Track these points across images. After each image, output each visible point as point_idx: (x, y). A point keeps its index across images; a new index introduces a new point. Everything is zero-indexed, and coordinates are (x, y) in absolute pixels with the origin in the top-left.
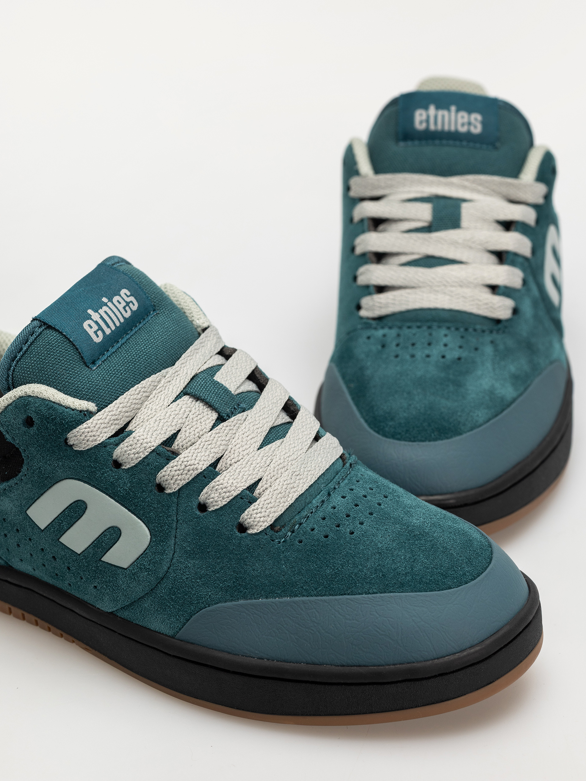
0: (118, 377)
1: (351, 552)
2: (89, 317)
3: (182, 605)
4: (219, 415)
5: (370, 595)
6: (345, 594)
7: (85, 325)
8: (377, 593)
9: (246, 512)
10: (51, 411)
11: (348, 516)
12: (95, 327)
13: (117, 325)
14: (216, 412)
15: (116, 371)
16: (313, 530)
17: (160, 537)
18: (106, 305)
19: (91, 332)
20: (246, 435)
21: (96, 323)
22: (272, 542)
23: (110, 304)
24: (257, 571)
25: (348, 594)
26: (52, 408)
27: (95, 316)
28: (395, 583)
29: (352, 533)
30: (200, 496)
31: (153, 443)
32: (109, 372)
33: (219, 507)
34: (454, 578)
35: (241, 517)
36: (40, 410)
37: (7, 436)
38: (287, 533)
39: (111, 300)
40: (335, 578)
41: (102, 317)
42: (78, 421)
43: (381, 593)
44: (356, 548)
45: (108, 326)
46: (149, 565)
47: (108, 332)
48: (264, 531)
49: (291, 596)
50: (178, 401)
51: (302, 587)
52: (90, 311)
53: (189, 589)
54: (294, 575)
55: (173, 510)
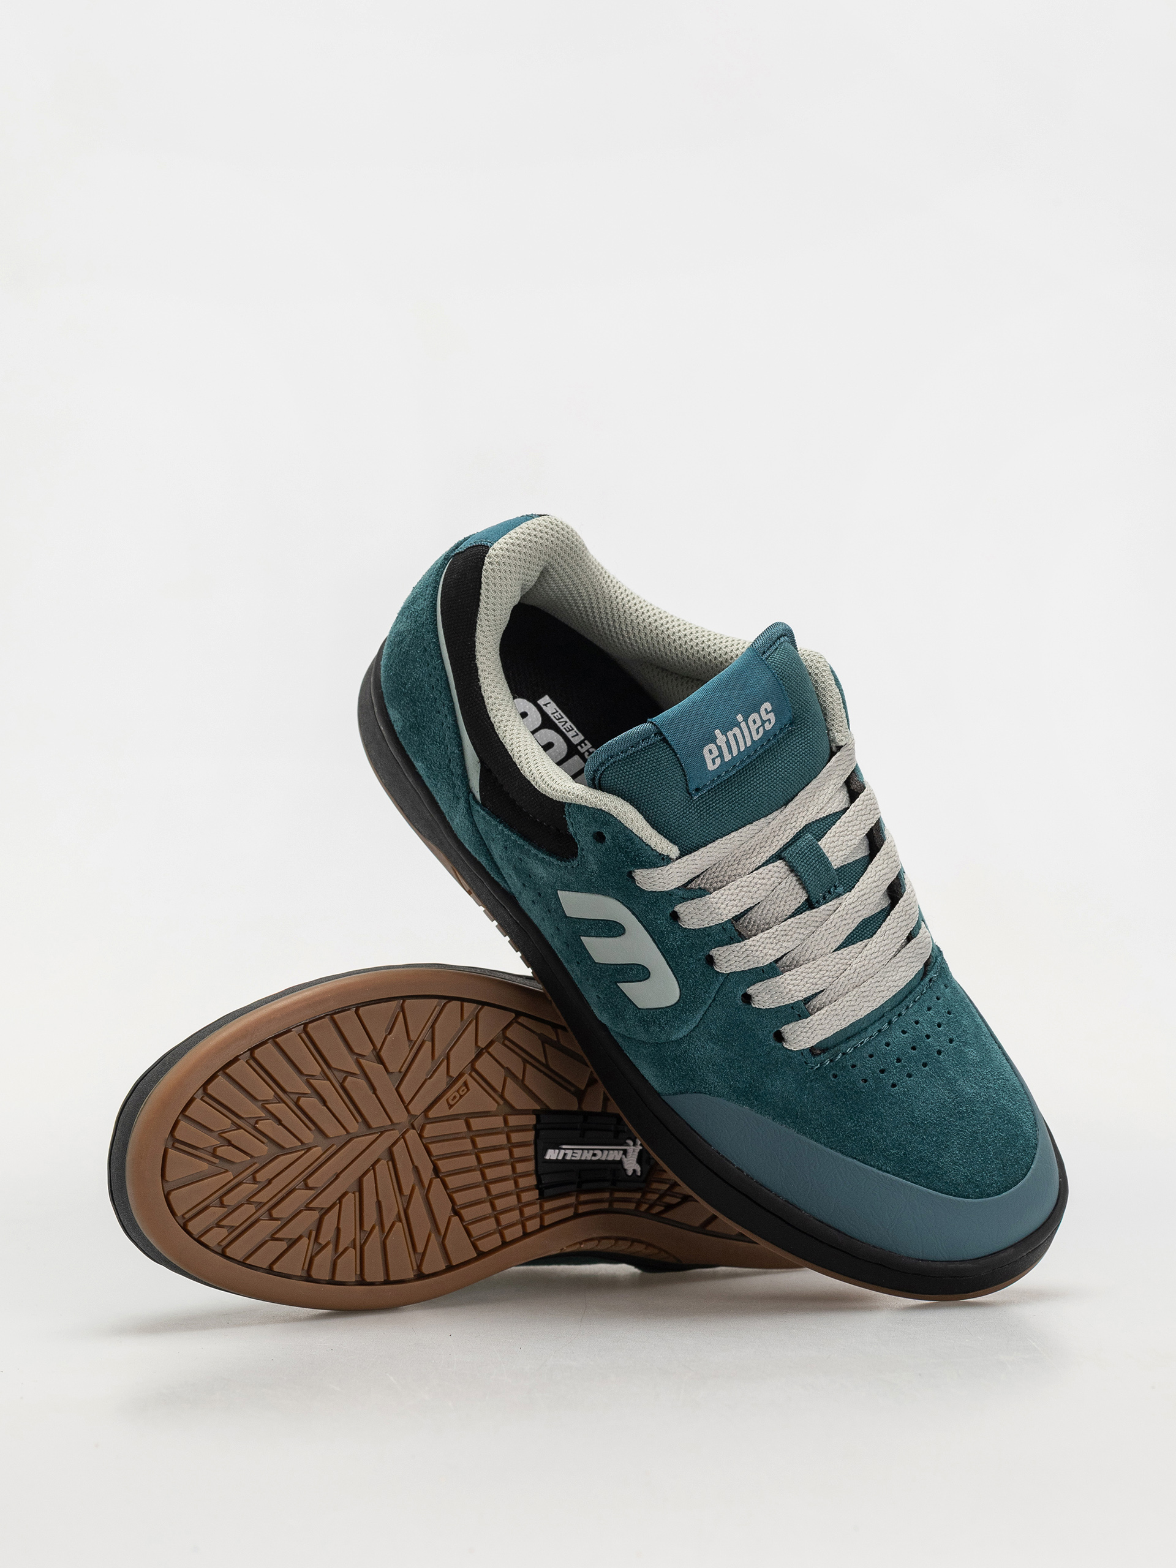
0: (717, 819)
1: (883, 1110)
2: (713, 739)
3: (683, 1077)
4: (809, 896)
5: (880, 1172)
6: (855, 1158)
7: (706, 751)
8: (889, 1173)
9: (791, 1025)
10: (629, 843)
11: (899, 1060)
12: (716, 753)
13: (741, 748)
14: (807, 892)
15: (717, 810)
16: (854, 1066)
17: (689, 1007)
18: (738, 725)
19: (708, 758)
20: (829, 931)
21: (719, 748)
22: (804, 1064)
23: (743, 725)
24: (776, 1088)
25: (859, 1160)
26: (631, 840)
27: (721, 739)
28: (913, 1170)
29: (894, 1085)
30: (750, 989)
31: (723, 917)
32: (709, 808)
33: (764, 1008)
34: (978, 1187)
35: (783, 1028)
36: (617, 837)
37: (571, 828)
38: (825, 1060)
39: (746, 720)
40: (854, 1136)
41: (728, 742)
42: (653, 863)
43: (893, 1175)
44: (890, 1108)
45: (731, 752)
46: (665, 1024)
47: (727, 757)
48: (801, 1052)
49: (799, 1131)
50: (770, 866)
51: (815, 1130)
52: (717, 732)
53: (696, 1067)
54: (812, 1111)
55: (715, 989)
